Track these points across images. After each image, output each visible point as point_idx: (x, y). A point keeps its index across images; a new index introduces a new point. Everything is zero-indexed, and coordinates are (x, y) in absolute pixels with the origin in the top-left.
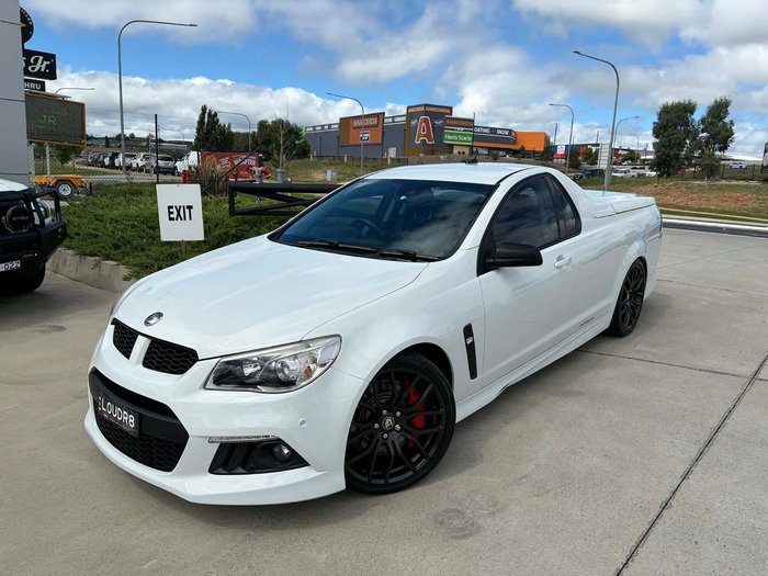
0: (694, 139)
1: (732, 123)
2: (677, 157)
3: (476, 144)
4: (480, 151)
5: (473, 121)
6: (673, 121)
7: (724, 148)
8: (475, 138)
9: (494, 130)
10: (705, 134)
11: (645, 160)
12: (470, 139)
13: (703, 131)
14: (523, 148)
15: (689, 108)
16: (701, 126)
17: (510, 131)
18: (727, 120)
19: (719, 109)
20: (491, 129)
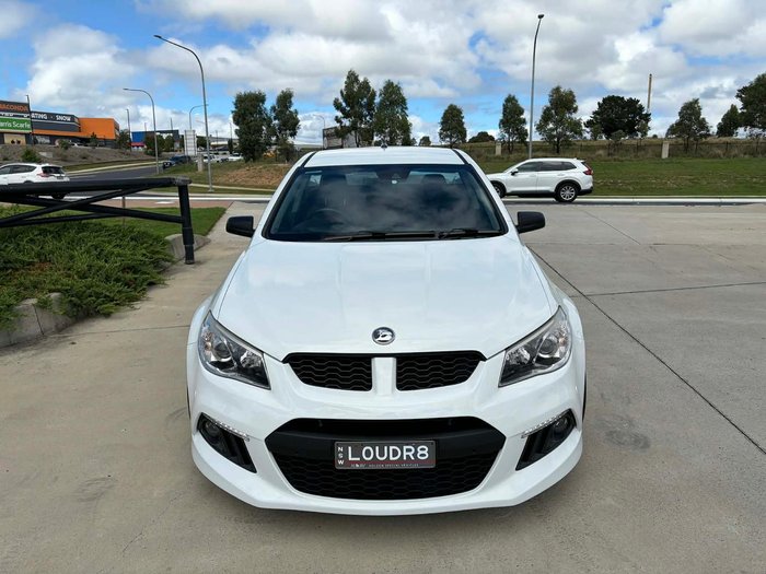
0: (269, 126)
1: (296, 112)
2: (257, 141)
3: (36, 132)
4: (40, 139)
5: (28, 105)
6: (248, 107)
7: (293, 134)
8: (34, 125)
9: (52, 116)
10: (277, 122)
11: (218, 146)
12: (29, 126)
13: (275, 119)
14: (94, 136)
15: (260, 98)
16: (274, 114)
17: (72, 117)
18: (292, 109)
19: (285, 99)
20: (49, 115)
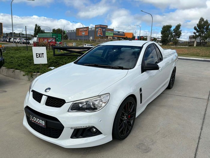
0: (171, 35)
1: (181, 31)
2: (167, 40)
3: (114, 36)
4: (115, 38)
5: (113, 29)
6: (166, 30)
7: (179, 37)
8: (114, 34)
9: (119, 32)
10: (174, 34)
11: (158, 40)
12: (113, 34)
13: (174, 33)
14: (127, 37)
15: (170, 27)
16: (173, 31)
17: (123, 32)
18: (180, 30)
19: (178, 27)
20: (118, 32)
